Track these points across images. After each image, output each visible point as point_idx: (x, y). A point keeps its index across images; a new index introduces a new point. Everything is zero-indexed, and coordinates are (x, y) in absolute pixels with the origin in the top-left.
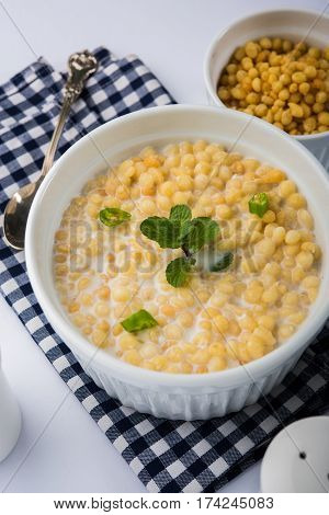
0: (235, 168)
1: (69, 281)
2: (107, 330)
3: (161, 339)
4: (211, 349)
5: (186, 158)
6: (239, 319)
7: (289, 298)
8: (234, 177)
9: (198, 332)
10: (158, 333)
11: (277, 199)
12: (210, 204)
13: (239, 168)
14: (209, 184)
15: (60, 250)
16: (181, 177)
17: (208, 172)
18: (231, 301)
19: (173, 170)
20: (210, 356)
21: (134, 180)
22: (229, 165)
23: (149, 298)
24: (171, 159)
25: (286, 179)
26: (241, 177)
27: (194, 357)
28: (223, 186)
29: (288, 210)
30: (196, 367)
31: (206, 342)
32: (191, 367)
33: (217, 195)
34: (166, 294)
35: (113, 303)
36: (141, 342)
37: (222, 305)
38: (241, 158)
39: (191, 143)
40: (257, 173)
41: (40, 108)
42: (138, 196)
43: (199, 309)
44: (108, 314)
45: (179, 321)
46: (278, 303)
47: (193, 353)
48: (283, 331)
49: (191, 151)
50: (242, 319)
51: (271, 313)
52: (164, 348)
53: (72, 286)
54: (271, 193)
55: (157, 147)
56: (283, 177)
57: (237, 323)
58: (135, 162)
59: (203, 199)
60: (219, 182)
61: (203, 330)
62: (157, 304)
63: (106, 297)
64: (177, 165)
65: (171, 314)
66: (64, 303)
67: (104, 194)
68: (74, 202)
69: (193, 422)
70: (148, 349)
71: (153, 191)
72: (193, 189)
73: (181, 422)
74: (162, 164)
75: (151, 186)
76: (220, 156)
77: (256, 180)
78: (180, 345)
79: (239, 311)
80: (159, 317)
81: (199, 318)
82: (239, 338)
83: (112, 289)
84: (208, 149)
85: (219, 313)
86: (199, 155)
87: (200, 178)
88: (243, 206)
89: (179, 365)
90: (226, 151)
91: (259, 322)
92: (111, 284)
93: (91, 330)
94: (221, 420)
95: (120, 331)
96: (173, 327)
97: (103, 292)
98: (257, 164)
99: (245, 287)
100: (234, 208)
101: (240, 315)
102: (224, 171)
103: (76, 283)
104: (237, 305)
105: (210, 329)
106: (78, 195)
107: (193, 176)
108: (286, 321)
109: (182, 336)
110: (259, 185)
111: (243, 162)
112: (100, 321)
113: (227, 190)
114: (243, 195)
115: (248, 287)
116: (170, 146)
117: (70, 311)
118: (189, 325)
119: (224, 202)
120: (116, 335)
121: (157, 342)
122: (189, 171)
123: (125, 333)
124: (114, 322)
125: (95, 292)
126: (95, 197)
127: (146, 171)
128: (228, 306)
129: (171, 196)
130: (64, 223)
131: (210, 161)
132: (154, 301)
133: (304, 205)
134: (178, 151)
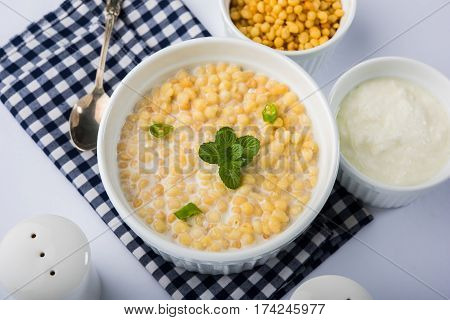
0: (250, 84)
1: (132, 183)
2: (164, 219)
3: (205, 223)
4: (242, 228)
5: (212, 78)
6: (261, 203)
7: (296, 186)
8: (250, 91)
9: (231, 215)
10: (202, 219)
11: (283, 108)
12: (233, 114)
13: (253, 84)
14: (231, 99)
15: (122, 159)
16: (209, 94)
17: (229, 89)
18: (254, 190)
19: (203, 88)
20: (242, 233)
21: (173, 98)
22: (245, 81)
23: (193, 192)
24: (200, 80)
25: (289, 91)
26: (255, 91)
27: (230, 235)
28: (242, 99)
29: (291, 115)
30: (232, 242)
31: (238, 223)
32: (228, 242)
33: (237, 108)
34: (205, 187)
35: (167, 197)
36: (190, 226)
37: (247, 194)
38: (254, 74)
39: (214, 65)
40: (267, 86)
41: (88, 29)
42: (177, 111)
43: (231, 198)
44: (163, 206)
45: (216, 208)
46: (289, 189)
47: (229, 232)
48: (294, 211)
49: (215, 72)
50: (263, 203)
51: (284, 197)
52: (208, 230)
53: (134, 186)
54: (278, 103)
55: (188, 70)
56: (287, 89)
57: (260, 207)
58: (174, 83)
59: (227, 111)
60: (239, 96)
61: (235, 214)
62: (199, 196)
63: (161, 193)
64: (205, 84)
65: (211, 203)
66: (130, 200)
67: (151, 111)
68: (128, 119)
69: (230, 275)
70: (196, 231)
71: (189, 106)
72: (218, 103)
73: (220, 276)
74: (193, 83)
75: (187, 102)
76: (237, 75)
77: (267, 94)
78: (219, 226)
79: (260, 197)
80: (202, 206)
81: (232, 205)
82: (262, 218)
83: (165, 187)
84: (229, 70)
85: (246, 200)
86: (222, 75)
87: (224, 94)
88: (258, 114)
89: (220, 241)
90: (242, 70)
91: (276, 206)
92: (163, 182)
93: (152, 220)
94: (250, 272)
95: (174, 219)
96: (213, 213)
97: (158, 190)
98: (267, 79)
99: (263, 178)
100: (251, 116)
101: (261, 200)
102: (242, 87)
103: (137, 184)
104: (259, 192)
105: (240, 212)
106: (130, 113)
107: (218, 93)
108: (295, 203)
109: (220, 219)
110: (269, 97)
111: (255, 78)
112: (158, 212)
113: (245, 101)
114: (257, 106)
115: (266, 178)
116: (198, 68)
117: (135, 207)
118: (224, 210)
119: (243, 112)
120: (171, 222)
121: (202, 226)
122: (215, 90)
123: (178, 220)
124: (169, 212)
125: (152, 190)
126: (145, 114)
127: (182, 91)
128: (252, 194)
129: (202, 110)
130: (123, 136)
131: (231, 79)
132: (197, 194)
133: (303, 111)
134: (205, 72)
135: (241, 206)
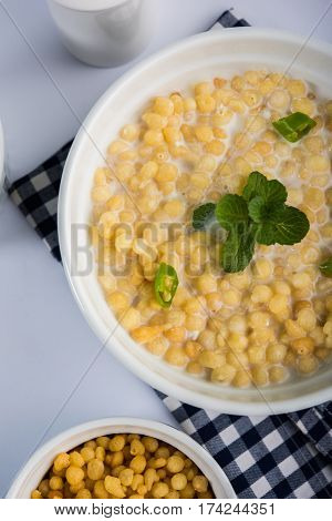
0: (195, 347)
3: (267, 114)
5: (258, 356)
6: (183, 143)
8: (196, 334)
9: (229, 125)
10: (272, 118)
11: (142, 305)
12: (225, 293)
13: (190, 347)
14: (228, 321)
17: (230, 335)
18: (192, 165)
19: (273, 339)
20: (213, 95)
22: (203, 351)
23: (287, 163)
24: (280, 352)
25: (131, 332)
26: (187, 335)
28: (210, 322)
30: (228, 86)
31: (218, 112)
32: (233, 87)
40: (167, 344)
42: (315, 300)
43: (228, 155)
45: (251, 138)
46: (139, 166)
50: (179, 142)
52: (264, 106)
56: (134, 334)
59: (234, 298)
60: (214, 325)
61: (222, 127)
62: (277, 156)
64: (270, 347)
65: (259, 144)
70: (281, 102)
71: (296, 307)
74: (289, 349)
76: (216, 361)
78: (246, 109)
80: (271, 141)
81: (227, 142)
82: (182, 121)
83: (329, 172)
84: (231, 372)
85: (206, 148)
86: (243, 360)
87: (239, 327)
89: (246, 87)
91: (160, 135)
96: (257, 129)
98: (167, 357)
101: (181, 147)
102: (209, 340)
105: (215, 129)
107: (249, 332)
108: (131, 144)
109: (245, 121)
111: (186, 359)
113: (205, 318)
114: (183, 306)
115: (173, 183)
118: (237, 138)
119: (207, 296)
120: (319, 117)
121: (272, 111)
122: (254, 334)
127: (309, 332)
128: (196, 158)
131: (228, 353)
132: (280, 160)
133: (108, 296)
134: (271, 371)
135: (212, 137)
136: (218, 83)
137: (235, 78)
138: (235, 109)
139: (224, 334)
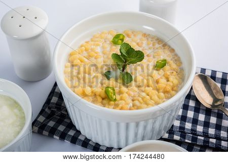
2: (128, 36)
3: (109, 42)
8: (131, 105)
9: (99, 49)
22: (138, 107)
30: (91, 42)
44: (132, 40)
60: (135, 99)
66: (149, 35)
68: (181, 63)
87: (144, 95)
91: (78, 60)
93: (133, 33)
101: (87, 61)
122: (150, 94)
125: (142, 43)
130: (176, 55)
135: (96, 54)
136: (87, 42)
137: (91, 39)
138: (97, 45)
139: (140, 99)
